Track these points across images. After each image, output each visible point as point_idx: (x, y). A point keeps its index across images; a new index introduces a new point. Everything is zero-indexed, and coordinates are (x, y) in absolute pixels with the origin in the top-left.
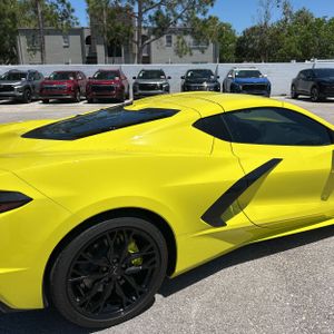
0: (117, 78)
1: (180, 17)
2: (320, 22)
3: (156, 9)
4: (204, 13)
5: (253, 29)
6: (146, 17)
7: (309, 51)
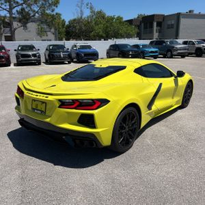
0: (3, 51)
1: (37, 12)
2: (112, 18)
3: (20, 7)
4: (53, 11)
5: (74, 20)
6: (14, 11)
7: (108, 34)
